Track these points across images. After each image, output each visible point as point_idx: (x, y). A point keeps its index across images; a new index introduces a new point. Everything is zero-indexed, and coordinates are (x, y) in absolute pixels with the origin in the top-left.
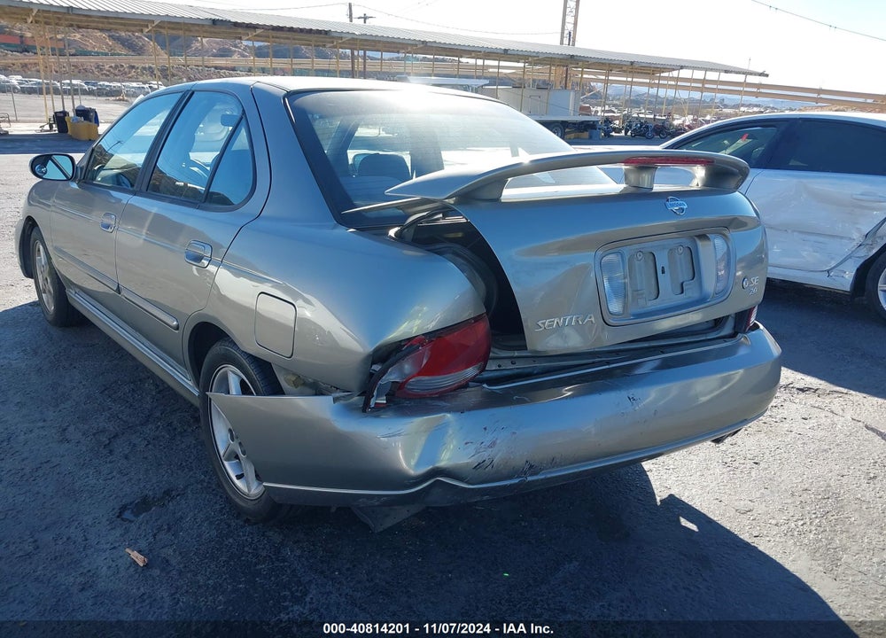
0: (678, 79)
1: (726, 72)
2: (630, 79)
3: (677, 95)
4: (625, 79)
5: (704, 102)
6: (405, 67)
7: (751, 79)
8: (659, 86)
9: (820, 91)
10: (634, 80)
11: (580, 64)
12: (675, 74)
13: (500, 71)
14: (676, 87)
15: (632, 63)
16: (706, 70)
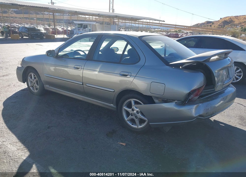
0: (143, 22)
1: (155, 20)
2: (131, 22)
3: (139, 26)
4: (129, 22)
5: (146, 27)
6: (63, 17)
7: (161, 22)
8: (136, 23)
9: (176, 25)
10: (132, 22)
11: (117, 18)
12: (142, 20)
13: (93, 19)
14: (143, 24)
15: (132, 18)
16: (150, 20)
